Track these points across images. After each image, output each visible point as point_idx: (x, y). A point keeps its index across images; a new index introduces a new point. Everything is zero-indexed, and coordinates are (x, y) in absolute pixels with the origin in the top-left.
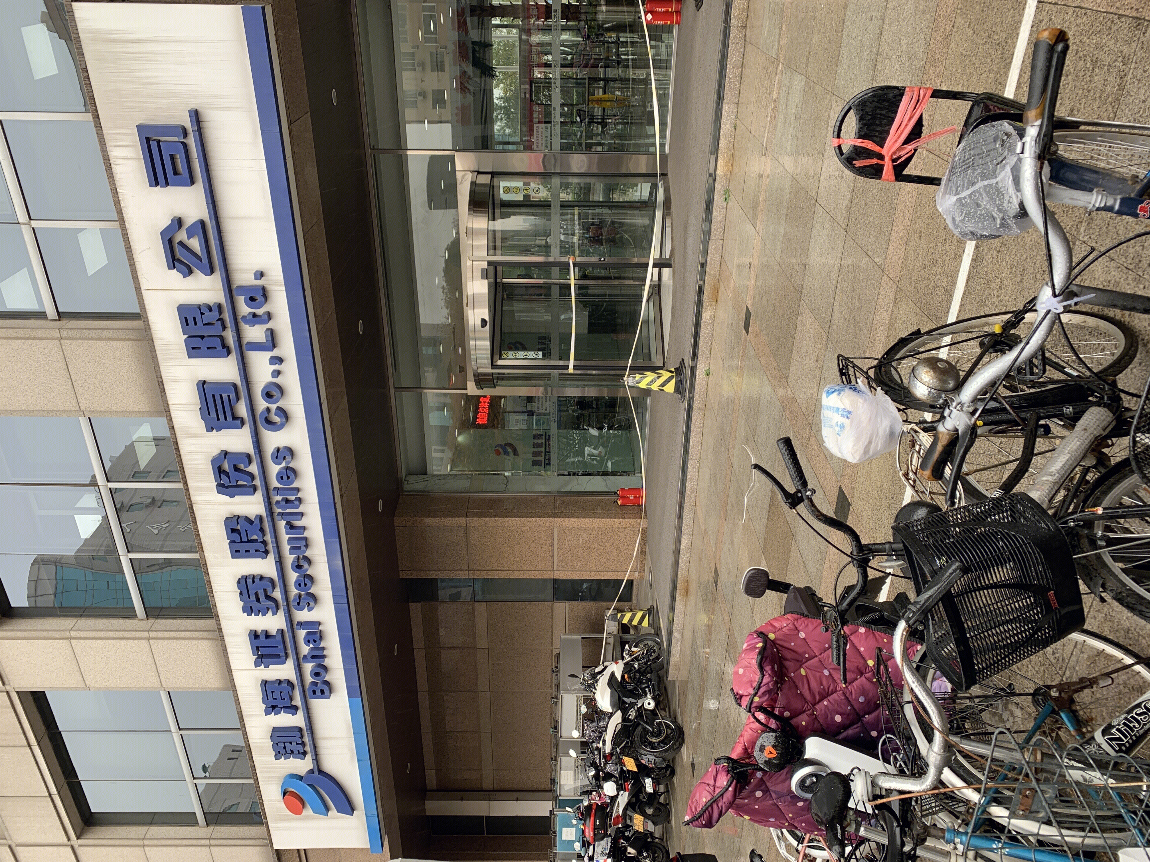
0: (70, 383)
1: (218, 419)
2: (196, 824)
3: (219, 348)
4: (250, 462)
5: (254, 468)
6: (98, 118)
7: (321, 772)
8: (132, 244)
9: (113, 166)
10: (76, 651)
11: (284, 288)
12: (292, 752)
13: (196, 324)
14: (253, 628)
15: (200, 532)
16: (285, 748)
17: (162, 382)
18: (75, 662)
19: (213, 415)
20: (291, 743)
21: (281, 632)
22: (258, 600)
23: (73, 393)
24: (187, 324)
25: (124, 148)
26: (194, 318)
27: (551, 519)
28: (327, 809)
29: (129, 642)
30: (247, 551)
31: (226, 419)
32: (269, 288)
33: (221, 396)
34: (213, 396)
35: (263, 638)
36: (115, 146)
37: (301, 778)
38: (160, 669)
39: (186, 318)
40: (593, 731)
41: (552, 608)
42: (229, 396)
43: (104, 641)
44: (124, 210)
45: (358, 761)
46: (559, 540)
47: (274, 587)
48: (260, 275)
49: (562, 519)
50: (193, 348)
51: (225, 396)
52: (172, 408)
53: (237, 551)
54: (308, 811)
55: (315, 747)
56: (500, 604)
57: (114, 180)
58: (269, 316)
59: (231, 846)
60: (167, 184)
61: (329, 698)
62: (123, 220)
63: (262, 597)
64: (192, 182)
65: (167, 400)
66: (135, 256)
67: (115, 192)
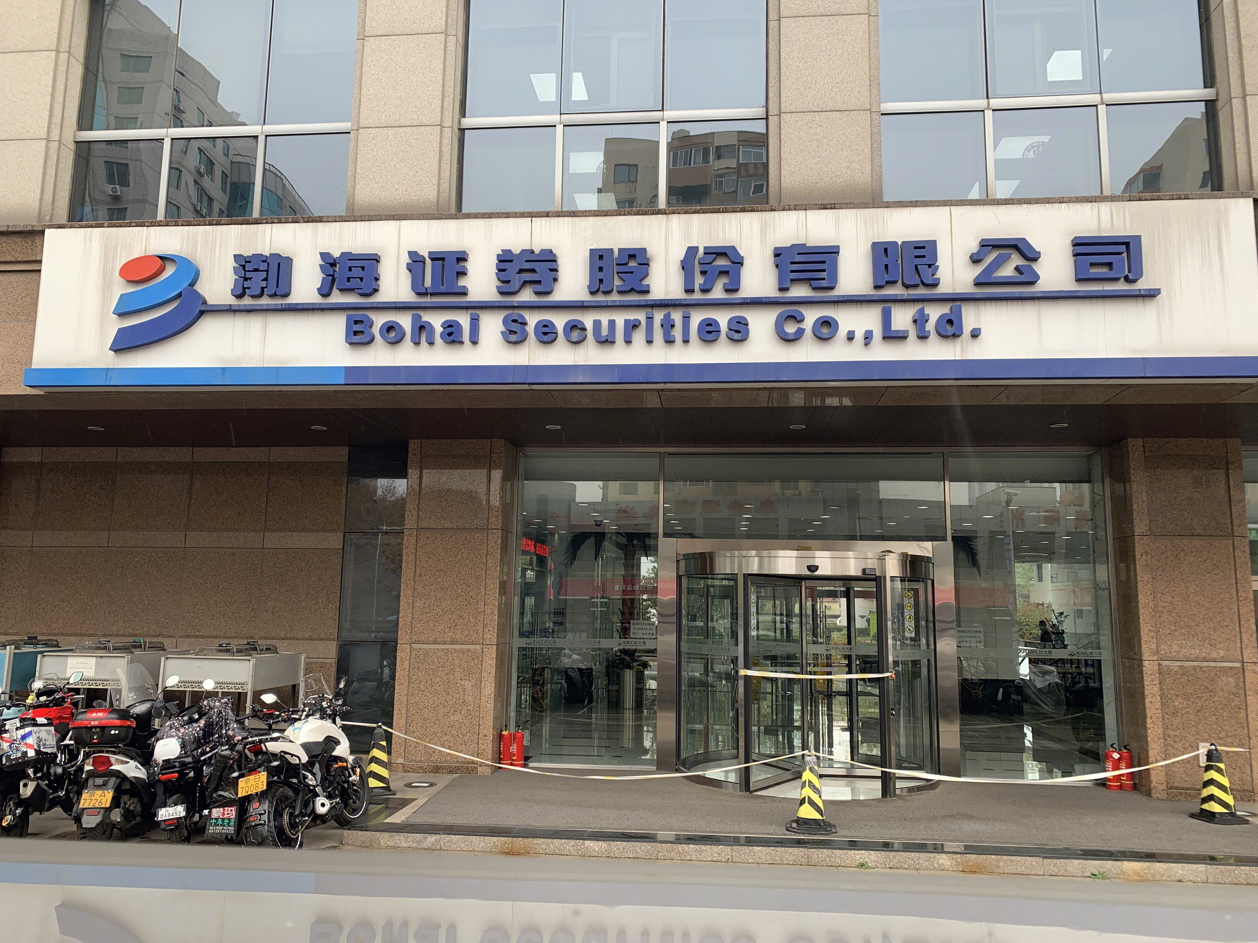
0: (816, 109)
1: (792, 263)
2: (81, 127)
3: (887, 278)
4: (727, 291)
5: (718, 293)
6: (1139, 200)
7: (202, 313)
8: (1004, 206)
9: (1090, 204)
10: (427, 36)
11: (958, 358)
12: (246, 279)
13: (916, 257)
14: (471, 258)
15: (624, 217)
16: (256, 270)
17: (835, 208)
18: (407, 31)
19: (798, 258)
20: (266, 279)
21: (464, 293)
22: (521, 271)
23: (804, 110)
24: (915, 248)
25: (1109, 218)
26: (924, 256)
27: (495, 641)
28: (122, 315)
29: (437, 102)
30: (601, 269)
31: (792, 271)
32: (958, 342)
33: (824, 271)
34: (824, 262)
35: (458, 268)
36: (1111, 211)
37: (192, 284)
38: (391, 131)
39: (924, 247)
40: (220, 713)
41: (329, 639)
42: (824, 279)
43: (441, 72)
44: (1043, 206)
45: (224, 369)
46: (462, 652)
47: (537, 293)
48: (975, 334)
49: (494, 656)
50: (886, 250)
51: (824, 275)
52: (802, 213)
53: (601, 257)
54: (120, 288)
55: (249, 311)
56: (339, 567)
57: (1074, 202)
58: (923, 337)
59: (45, 168)
60: (1076, 255)
61: (346, 342)
62: (1030, 203)
63: (527, 276)
64: (1078, 280)
65: (810, 209)
66: (990, 207)
67: (1061, 201)
